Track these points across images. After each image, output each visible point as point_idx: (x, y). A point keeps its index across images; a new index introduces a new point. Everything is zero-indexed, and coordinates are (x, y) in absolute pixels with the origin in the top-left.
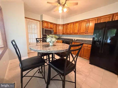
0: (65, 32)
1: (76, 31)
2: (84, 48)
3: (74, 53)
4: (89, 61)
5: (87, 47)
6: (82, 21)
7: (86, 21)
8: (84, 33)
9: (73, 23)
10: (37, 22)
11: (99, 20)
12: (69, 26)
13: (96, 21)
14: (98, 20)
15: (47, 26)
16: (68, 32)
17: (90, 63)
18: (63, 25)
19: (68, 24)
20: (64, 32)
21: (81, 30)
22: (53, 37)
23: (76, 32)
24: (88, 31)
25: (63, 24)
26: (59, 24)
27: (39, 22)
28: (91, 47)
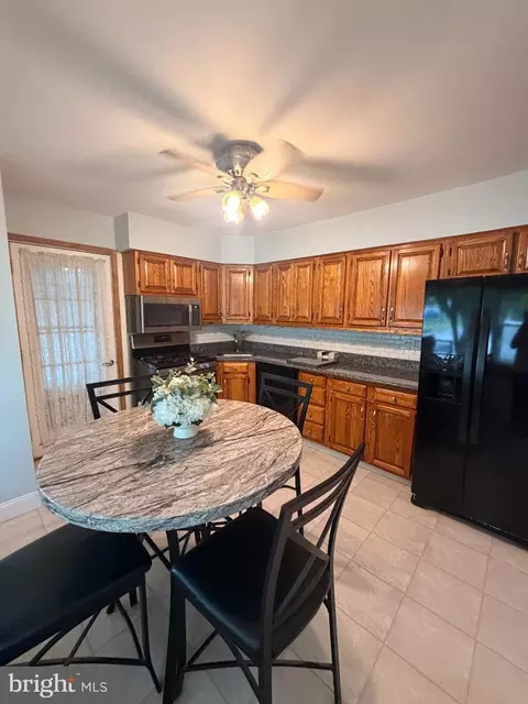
0: (266, 312)
1: (331, 310)
2: (378, 411)
3: (326, 439)
4: (409, 483)
5: (395, 405)
6: (358, 256)
7: (382, 254)
8: (374, 323)
9: (313, 262)
10: (96, 257)
11: (447, 253)
12: (289, 275)
13: (430, 259)
14: (441, 255)
15: (157, 283)
16: (287, 308)
17: (415, 501)
18: (259, 269)
19: (284, 265)
20: (260, 308)
21: (355, 303)
22: (191, 392)
23: (330, 314)
24: (394, 313)
25: (255, 266)
26: (228, 266)
27: (107, 258)
28: (415, 407)
